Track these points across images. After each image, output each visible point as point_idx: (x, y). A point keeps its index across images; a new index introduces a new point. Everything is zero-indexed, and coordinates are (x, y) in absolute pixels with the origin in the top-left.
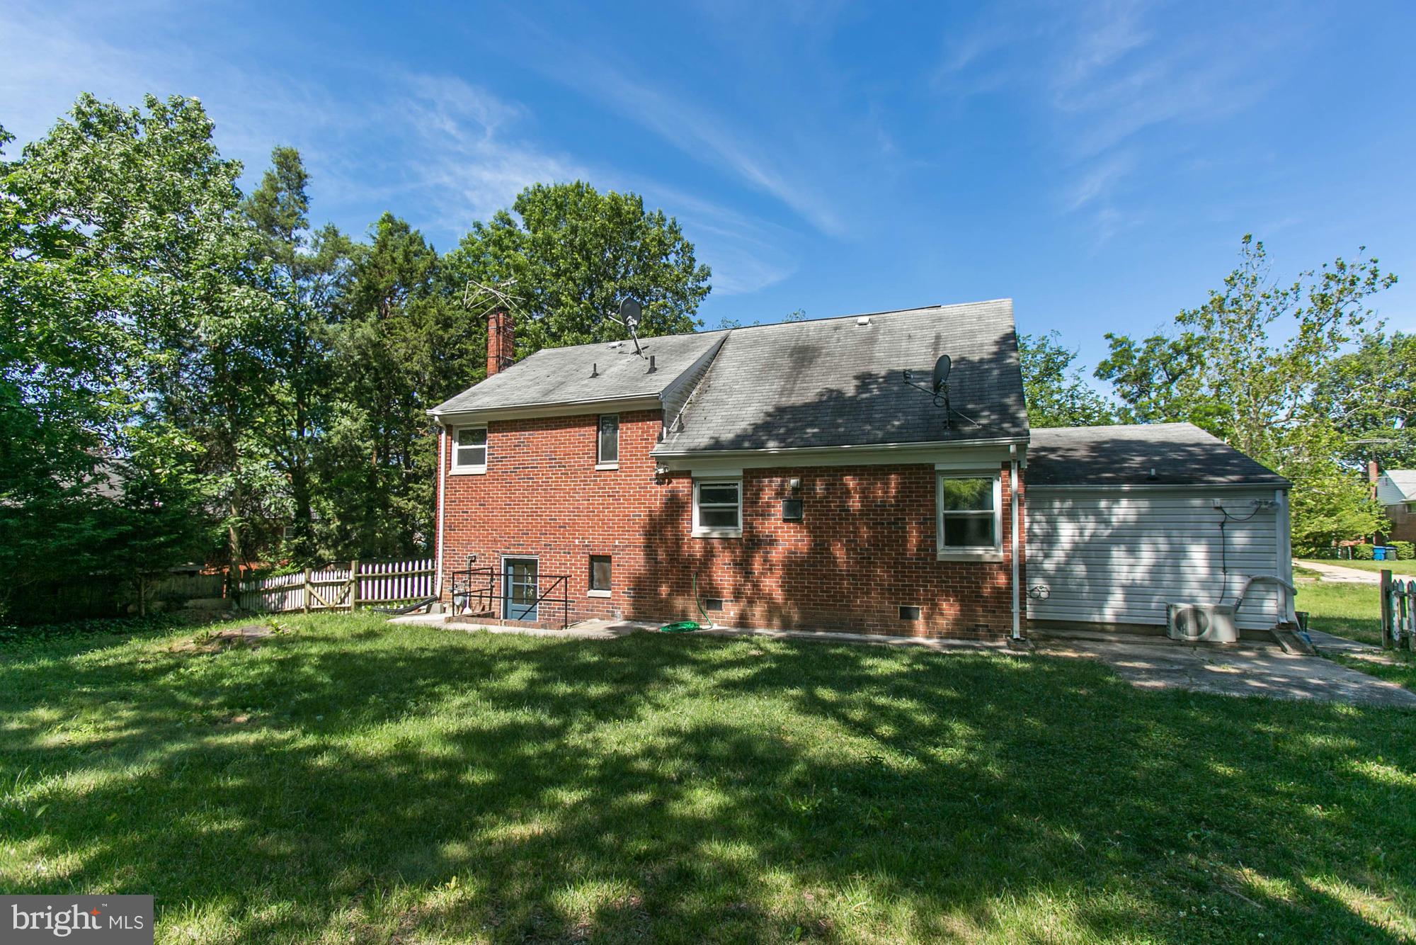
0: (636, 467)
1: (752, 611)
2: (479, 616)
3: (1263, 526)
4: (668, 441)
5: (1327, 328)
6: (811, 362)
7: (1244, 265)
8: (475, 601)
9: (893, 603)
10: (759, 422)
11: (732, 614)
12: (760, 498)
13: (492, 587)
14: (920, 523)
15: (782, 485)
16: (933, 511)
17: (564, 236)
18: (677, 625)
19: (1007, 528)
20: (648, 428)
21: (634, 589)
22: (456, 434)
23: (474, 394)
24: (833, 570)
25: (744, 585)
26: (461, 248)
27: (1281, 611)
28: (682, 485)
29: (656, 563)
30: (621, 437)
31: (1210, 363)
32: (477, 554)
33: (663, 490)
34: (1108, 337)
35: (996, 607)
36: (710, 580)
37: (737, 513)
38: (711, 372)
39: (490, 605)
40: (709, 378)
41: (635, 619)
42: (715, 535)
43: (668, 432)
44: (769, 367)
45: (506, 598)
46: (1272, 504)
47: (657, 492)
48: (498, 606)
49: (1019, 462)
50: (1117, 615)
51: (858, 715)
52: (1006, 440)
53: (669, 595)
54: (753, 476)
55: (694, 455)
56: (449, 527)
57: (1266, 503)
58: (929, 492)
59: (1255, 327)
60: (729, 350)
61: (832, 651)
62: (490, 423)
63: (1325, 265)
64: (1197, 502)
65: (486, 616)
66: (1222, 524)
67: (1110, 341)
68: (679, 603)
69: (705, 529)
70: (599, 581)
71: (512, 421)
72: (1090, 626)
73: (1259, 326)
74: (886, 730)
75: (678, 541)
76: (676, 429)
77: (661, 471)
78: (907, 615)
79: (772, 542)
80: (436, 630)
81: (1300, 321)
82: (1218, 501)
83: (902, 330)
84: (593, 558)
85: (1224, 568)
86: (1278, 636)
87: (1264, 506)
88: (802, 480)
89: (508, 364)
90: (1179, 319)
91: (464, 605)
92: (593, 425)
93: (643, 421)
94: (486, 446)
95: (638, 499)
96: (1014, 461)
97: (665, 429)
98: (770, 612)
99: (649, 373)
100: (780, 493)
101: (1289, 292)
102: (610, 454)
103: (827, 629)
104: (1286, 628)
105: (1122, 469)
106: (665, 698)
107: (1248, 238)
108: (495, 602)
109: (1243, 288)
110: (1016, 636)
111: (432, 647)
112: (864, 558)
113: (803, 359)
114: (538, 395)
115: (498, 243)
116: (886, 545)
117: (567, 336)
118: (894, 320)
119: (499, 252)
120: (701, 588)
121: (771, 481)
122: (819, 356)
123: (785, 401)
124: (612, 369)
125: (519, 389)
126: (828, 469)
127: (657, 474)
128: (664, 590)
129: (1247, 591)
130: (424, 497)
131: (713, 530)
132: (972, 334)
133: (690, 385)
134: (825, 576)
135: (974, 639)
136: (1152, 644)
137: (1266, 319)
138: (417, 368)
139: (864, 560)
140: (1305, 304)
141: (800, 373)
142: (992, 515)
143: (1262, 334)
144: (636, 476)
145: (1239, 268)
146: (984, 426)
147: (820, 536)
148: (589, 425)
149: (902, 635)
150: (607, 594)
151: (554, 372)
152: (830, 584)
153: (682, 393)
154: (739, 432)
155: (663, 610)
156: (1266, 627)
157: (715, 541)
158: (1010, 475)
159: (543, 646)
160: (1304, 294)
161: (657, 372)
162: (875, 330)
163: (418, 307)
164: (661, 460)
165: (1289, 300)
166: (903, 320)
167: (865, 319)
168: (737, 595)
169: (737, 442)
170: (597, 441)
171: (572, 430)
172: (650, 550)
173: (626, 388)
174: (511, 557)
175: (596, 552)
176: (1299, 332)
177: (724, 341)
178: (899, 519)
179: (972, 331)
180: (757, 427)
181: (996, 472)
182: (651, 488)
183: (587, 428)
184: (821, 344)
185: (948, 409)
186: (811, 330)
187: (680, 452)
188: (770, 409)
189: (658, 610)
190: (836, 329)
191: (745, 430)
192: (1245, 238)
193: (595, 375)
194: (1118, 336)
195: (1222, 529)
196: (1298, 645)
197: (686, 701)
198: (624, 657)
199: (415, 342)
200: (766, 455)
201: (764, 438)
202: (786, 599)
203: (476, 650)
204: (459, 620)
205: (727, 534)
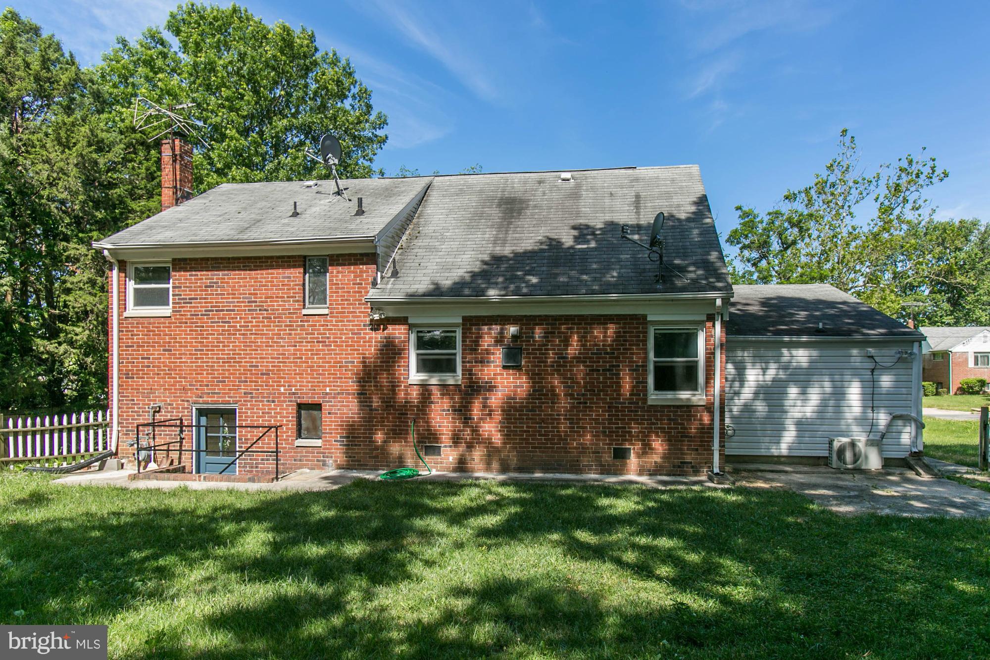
0: (348, 312)
1: (471, 455)
2: (168, 471)
3: (902, 372)
4: (383, 286)
5: (896, 212)
6: (520, 213)
7: (841, 155)
8: (161, 455)
9: (607, 444)
10: (476, 270)
11: (451, 458)
12: (479, 345)
13: (182, 439)
14: (633, 370)
15: (501, 333)
16: (646, 359)
17: (231, 62)
18: (395, 472)
19: (710, 374)
20: (362, 272)
21: (348, 437)
22: (131, 271)
23: (151, 228)
24: (551, 415)
25: (464, 431)
26: (104, 64)
27: (913, 442)
28: (398, 332)
29: (371, 410)
30: (331, 280)
31: (815, 234)
32: (162, 404)
33: (378, 336)
34: (739, 208)
35: (700, 446)
36: (428, 426)
37: (455, 360)
38: (418, 217)
39: (180, 458)
40: (418, 224)
41: (349, 467)
42: (434, 381)
43: (382, 278)
44: (479, 215)
45: (198, 451)
46: (911, 354)
47: (371, 338)
48: (189, 460)
49: (722, 315)
50: (790, 449)
51: (630, 556)
52: (711, 295)
53: (385, 442)
54: (471, 323)
55: (414, 301)
56: (125, 375)
57: (906, 353)
58: (642, 341)
59: (846, 207)
60: (434, 197)
61: (563, 492)
62: (174, 260)
63: (900, 160)
64: (855, 352)
65: (175, 471)
66: (873, 371)
67: (739, 213)
68: (395, 448)
69: (422, 376)
70: (308, 429)
71: (202, 259)
72: (770, 459)
73: (849, 207)
74: (664, 570)
75: (394, 387)
76: (389, 275)
77: (376, 317)
78: (621, 455)
79: (491, 388)
80: (124, 490)
81: (878, 205)
82: (871, 351)
83: (603, 187)
84: (300, 406)
85: (873, 407)
86: (912, 462)
87: (905, 356)
88: (521, 329)
89: (187, 197)
90: (787, 198)
91: (148, 461)
92: (299, 266)
93: (355, 264)
94: (170, 286)
95: (351, 346)
96: (718, 313)
97: (379, 274)
98: (489, 456)
99: (356, 215)
100: (499, 341)
101: (873, 180)
102: (318, 296)
103: (545, 470)
104: (917, 455)
105: (793, 322)
106: (431, 552)
107: (844, 132)
108: (186, 456)
109: (839, 174)
110: (716, 470)
111: (129, 510)
112: (580, 403)
113: (512, 210)
114: (232, 232)
115: (149, 63)
116: (601, 391)
117: (234, 171)
118: (594, 178)
119: (151, 74)
120: (418, 434)
121: (490, 329)
122: (527, 208)
123: (499, 250)
124: (314, 209)
125: (207, 224)
126: (547, 317)
127: (372, 320)
128: (379, 437)
129: (889, 425)
130: (76, 341)
131: (431, 377)
132: (668, 195)
133: (400, 230)
134: (543, 421)
135: (679, 475)
136: (819, 473)
137: (854, 202)
138: (64, 195)
139: (581, 404)
140: (883, 191)
141: (511, 223)
142: (697, 362)
143: (851, 214)
144: (348, 321)
145: (837, 156)
146: (692, 279)
147: (538, 383)
148: (294, 267)
149: (616, 473)
150: (318, 443)
151: (245, 209)
152: (548, 427)
153: (393, 237)
154: (457, 279)
155: (378, 457)
156: (902, 455)
157: (433, 388)
158: (714, 326)
159: (263, 502)
160: (883, 182)
161: (366, 215)
162: (578, 186)
163: (65, 124)
164: (376, 306)
165: (872, 187)
166: (603, 178)
167: (567, 175)
168: (456, 440)
169: (458, 289)
170: (304, 284)
171: (275, 271)
172: (363, 396)
173: (335, 229)
174: (205, 406)
175: (306, 400)
176: (877, 213)
177: (428, 187)
178: (613, 366)
179: (668, 193)
180: (474, 275)
181: (701, 323)
182: (366, 334)
183: (292, 270)
184: (527, 196)
185: (661, 263)
186: (517, 183)
187: (398, 297)
188: (486, 258)
189: (374, 457)
190: (540, 182)
191: (462, 277)
192: (843, 131)
193: (295, 214)
194: (745, 209)
195: (872, 375)
196: (928, 469)
197: (456, 554)
198: (361, 510)
199: (62, 164)
200: (488, 303)
201: (483, 286)
202: (505, 443)
203: (185, 512)
204: (147, 477)
205: (444, 380)
